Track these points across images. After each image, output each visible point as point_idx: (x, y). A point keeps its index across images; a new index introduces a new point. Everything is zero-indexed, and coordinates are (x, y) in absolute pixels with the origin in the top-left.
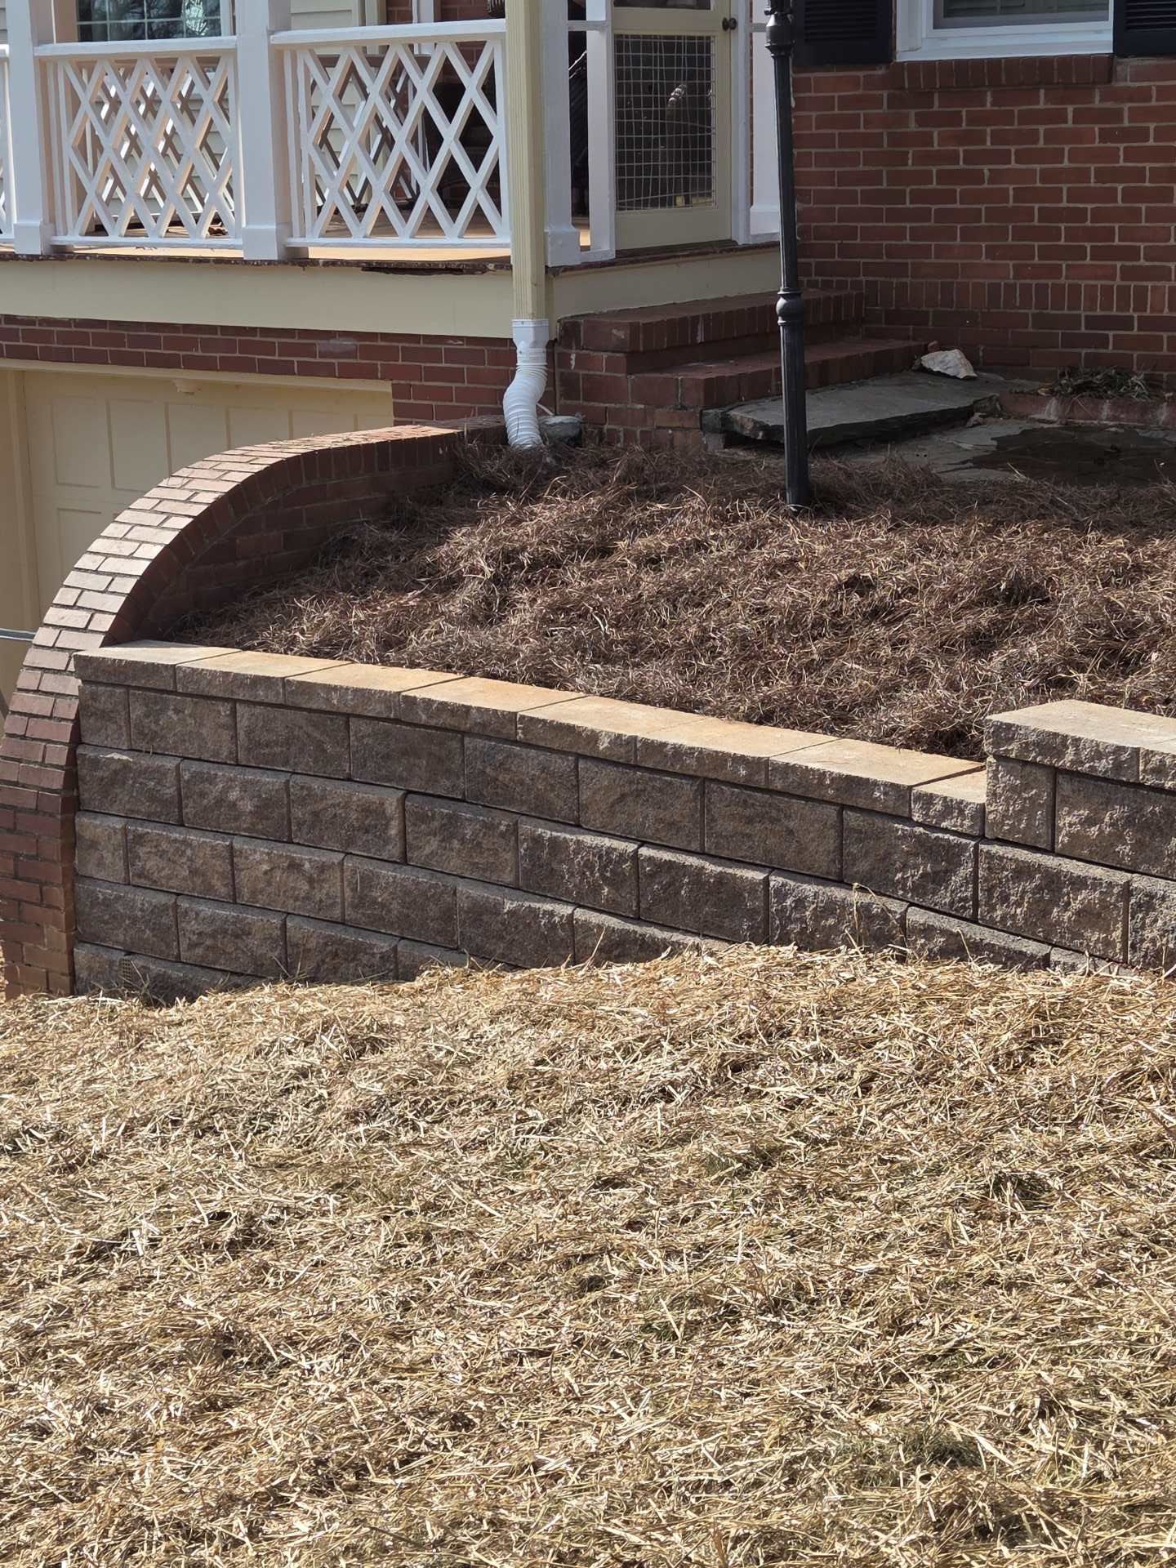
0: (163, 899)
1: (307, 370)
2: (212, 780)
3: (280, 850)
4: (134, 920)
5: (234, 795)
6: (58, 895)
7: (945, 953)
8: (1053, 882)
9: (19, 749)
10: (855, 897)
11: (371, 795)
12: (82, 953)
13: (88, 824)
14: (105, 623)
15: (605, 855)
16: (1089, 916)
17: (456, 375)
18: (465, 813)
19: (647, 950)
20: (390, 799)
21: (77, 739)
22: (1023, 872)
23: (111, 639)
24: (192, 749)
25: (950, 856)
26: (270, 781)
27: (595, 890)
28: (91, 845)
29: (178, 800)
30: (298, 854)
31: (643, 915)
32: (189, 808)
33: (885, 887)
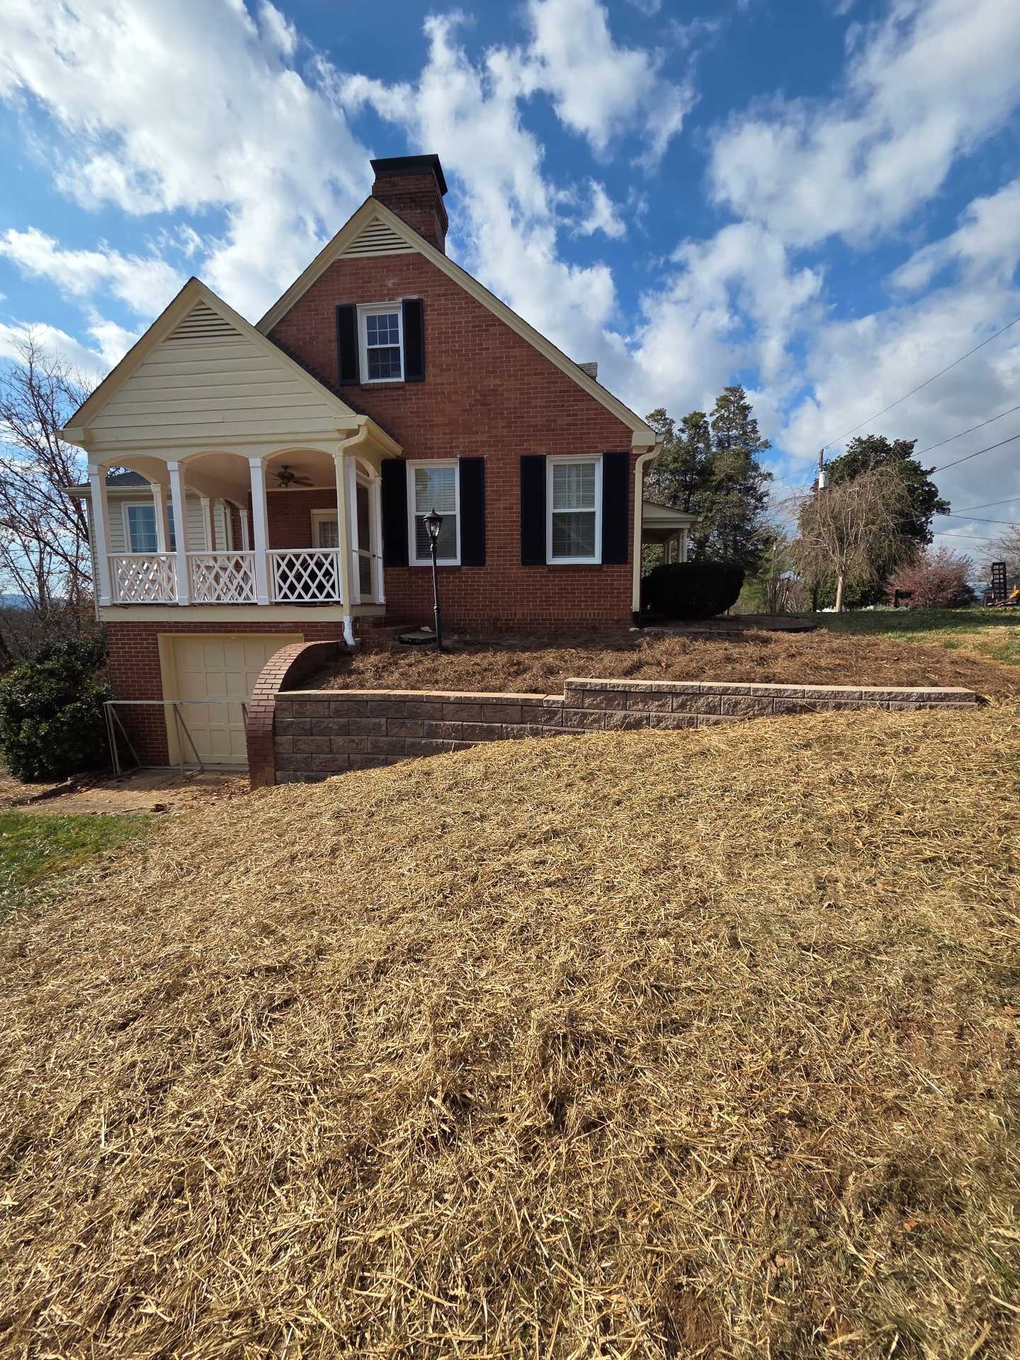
0: (307, 755)
1: (276, 632)
2: (323, 722)
3: (346, 738)
4: (297, 762)
5: (330, 725)
6: (271, 759)
7: (554, 735)
8: (585, 715)
9: (254, 721)
10: (528, 726)
11: (377, 720)
12: (278, 773)
13: (278, 738)
14: (279, 686)
15: (451, 725)
16: (595, 721)
17: (322, 631)
18: (407, 721)
19: (469, 747)
20: (383, 721)
21: (274, 717)
22: (576, 714)
23: (280, 690)
24: (316, 715)
25: (555, 713)
26: (343, 720)
27: (450, 734)
28: (281, 744)
29: (311, 729)
30: (353, 738)
31: (465, 738)
32: (315, 730)
33: (536, 722)
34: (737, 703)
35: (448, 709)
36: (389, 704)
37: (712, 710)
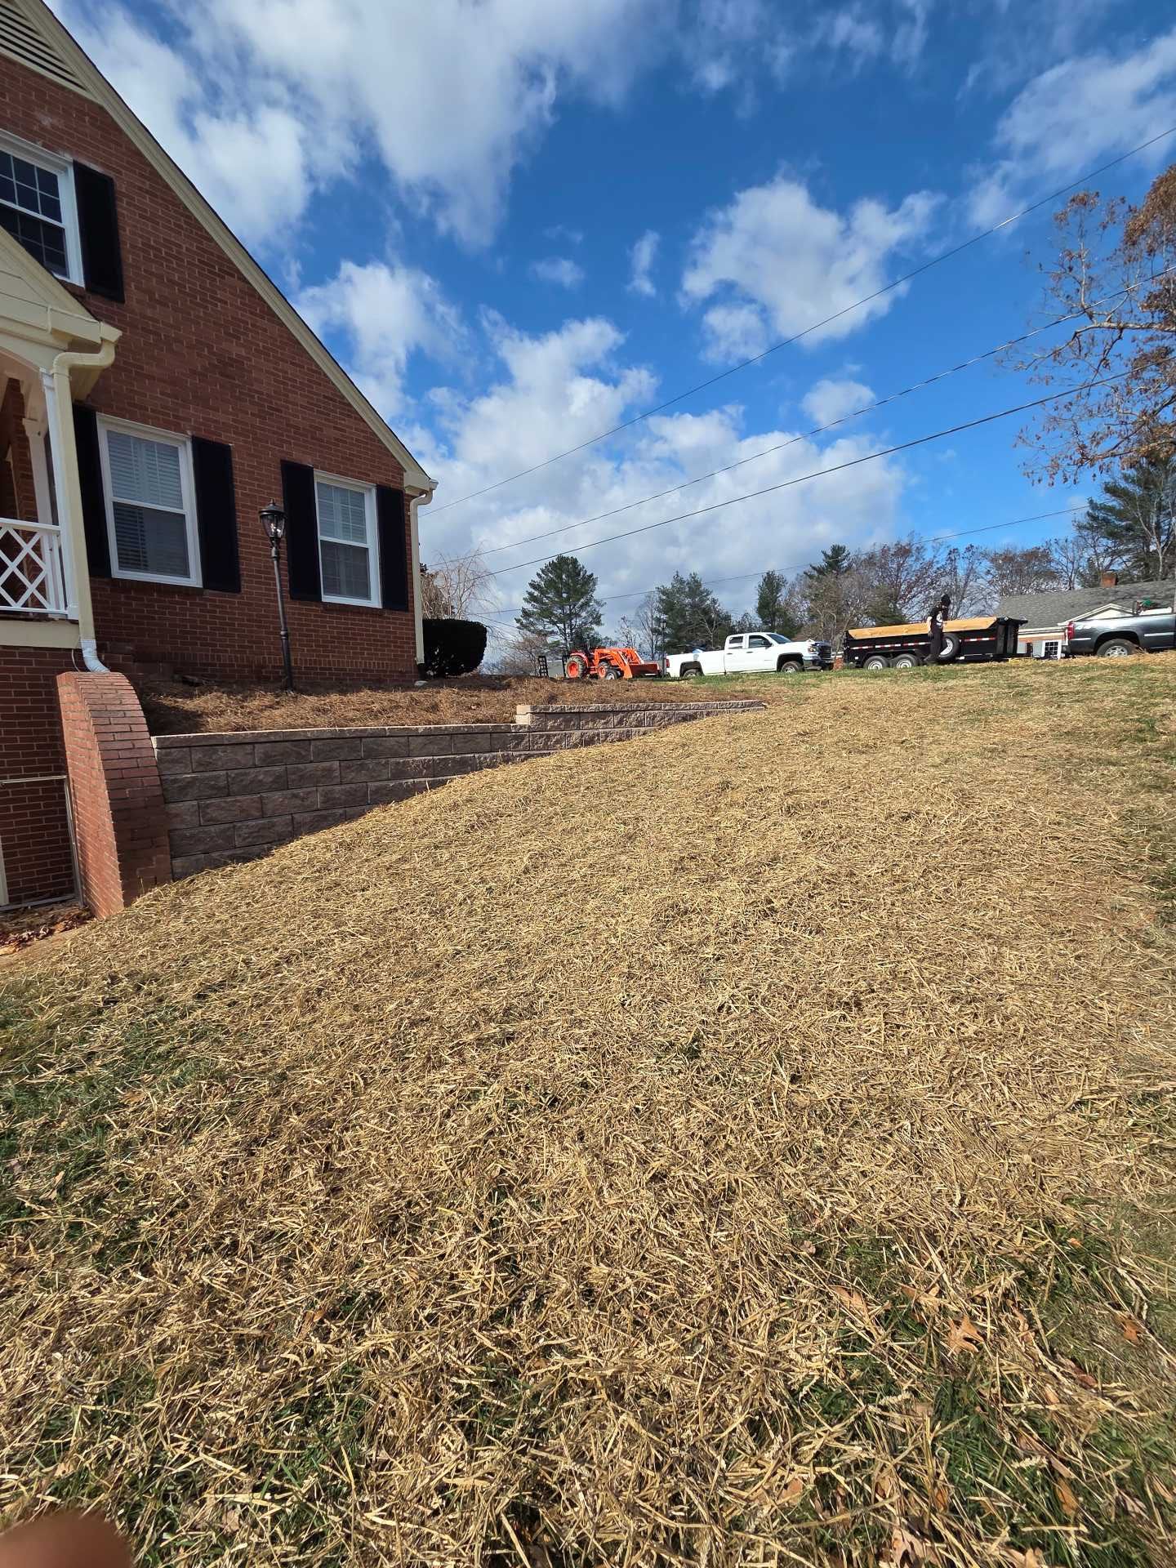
0: (227, 826)
2: (247, 775)
3: (284, 792)
4: (212, 838)
5: (261, 777)
6: (163, 841)
7: (526, 759)
8: (548, 737)
10: (500, 753)
11: (326, 765)
12: (178, 862)
13: (172, 807)
14: (142, 728)
15: (423, 763)
16: (557, 742)
18: (366, 762)
19: (443, 783)
20: (335, 764)
21: (160, 773)
22: (541, 736)
24: (233, 765)
25: (522, 738)
26: (278, 769)
27: (421, 771)
28: (177, 815)
29: (228, 786)
30: (295, 791)
31: (438, 775)
32: (235, 788)
33: (507, 749)
34: (655, 716)
35: (415, 743)
36: (340, 741)
37: (640, 724)
